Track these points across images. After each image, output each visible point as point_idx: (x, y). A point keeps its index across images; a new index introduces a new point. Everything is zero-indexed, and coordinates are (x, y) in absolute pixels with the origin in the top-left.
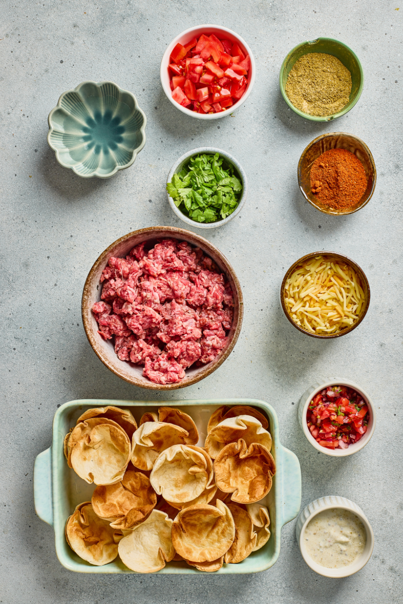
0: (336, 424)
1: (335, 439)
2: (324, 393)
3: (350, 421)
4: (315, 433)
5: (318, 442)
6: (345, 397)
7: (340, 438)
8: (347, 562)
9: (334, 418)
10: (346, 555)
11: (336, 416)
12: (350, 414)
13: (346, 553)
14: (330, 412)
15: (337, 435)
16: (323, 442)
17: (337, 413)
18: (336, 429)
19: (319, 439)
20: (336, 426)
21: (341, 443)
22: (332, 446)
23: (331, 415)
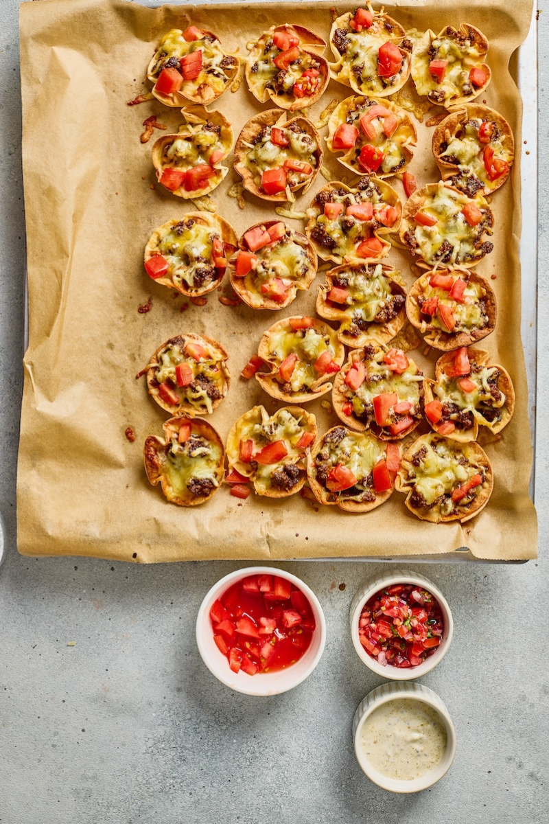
0: (395, 631)
1: (379, 645)
2: (409, 588)
3: (411, 640)
4: (364, 622)
5: (360, 634)
6: (426, 611)
7: (385, 648)
8: (431, 764)
9: (397, 622)
10: (425, 755)
11: (401, 623)
12: (417, 634)
13: (425, 752)
14: (399, 613)
15: (384, 643)
16: (364, 638)
17: (405, 620)
18: (390, 637)
19: (362, 632)
20: (393, 633)
21: (382, 655)
22: (370, 649)
23: (397, 617)
